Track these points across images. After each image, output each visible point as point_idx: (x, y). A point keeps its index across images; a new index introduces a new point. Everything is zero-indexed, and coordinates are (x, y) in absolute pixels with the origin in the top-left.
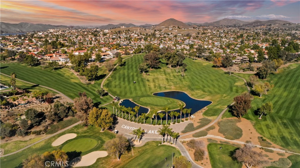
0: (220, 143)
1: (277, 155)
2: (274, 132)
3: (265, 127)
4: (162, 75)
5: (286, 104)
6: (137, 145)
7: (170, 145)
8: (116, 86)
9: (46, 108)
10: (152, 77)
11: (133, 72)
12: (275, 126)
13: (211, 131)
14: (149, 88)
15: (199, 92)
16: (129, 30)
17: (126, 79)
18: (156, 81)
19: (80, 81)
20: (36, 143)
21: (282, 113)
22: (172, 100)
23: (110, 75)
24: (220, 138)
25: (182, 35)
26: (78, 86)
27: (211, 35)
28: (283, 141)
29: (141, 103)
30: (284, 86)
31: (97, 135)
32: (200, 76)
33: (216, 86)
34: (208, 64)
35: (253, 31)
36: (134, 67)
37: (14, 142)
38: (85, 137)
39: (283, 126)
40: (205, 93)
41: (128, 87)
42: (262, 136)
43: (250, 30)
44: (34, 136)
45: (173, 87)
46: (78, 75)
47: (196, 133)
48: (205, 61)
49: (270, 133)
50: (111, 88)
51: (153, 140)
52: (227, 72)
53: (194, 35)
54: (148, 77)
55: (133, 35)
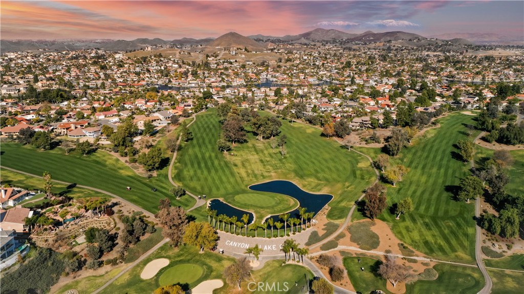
0: (355, 256)
1: (422, 265)
2: (416, 235)
3: (405, 230)
4: (253, 155)
5: (426, 196)
6: (255, 268)
7: (296, 263)
8: (191, 178)
9: (107, 223)
10: (240, 159)
11: (209, 151)
12: (416, 228)
13: (341, 240)
14: (240, 177)
15: (312, 180)
16: (160, 54)
17: (203, 165)
18: (247, 164)
19: (134, 172)
20: (117, 277)
21: (422, 209)
22: (279, 196)
23: (176, 159)
24: (354, 249)
25: (254, 63)
26: (136, 181)
27: (300, 63)
28: (426, 247)
29: (239, 205)
30: (420, 166)
31: (197, 258)
32: (308, 154)
33: (333, 169)
34: (313, 130)
35: (365, 53)
36: (207, 141)
37: (85, 278)
38: (181, 262)
39: (425, 227)
40: (320, 182)
41: (209, 179)
42: (402, 243)
43: (359, 51)
44: (109, 268)
45: (273, 174)
46: (126, 162)
47: (323, 245)
48: (308, 125)
49: (411, 238)
50: (185, 182)
51: (272, 259)
52: (343, 146)
53: (273, 63)
54: (234, 158)
55: (170, 64)
